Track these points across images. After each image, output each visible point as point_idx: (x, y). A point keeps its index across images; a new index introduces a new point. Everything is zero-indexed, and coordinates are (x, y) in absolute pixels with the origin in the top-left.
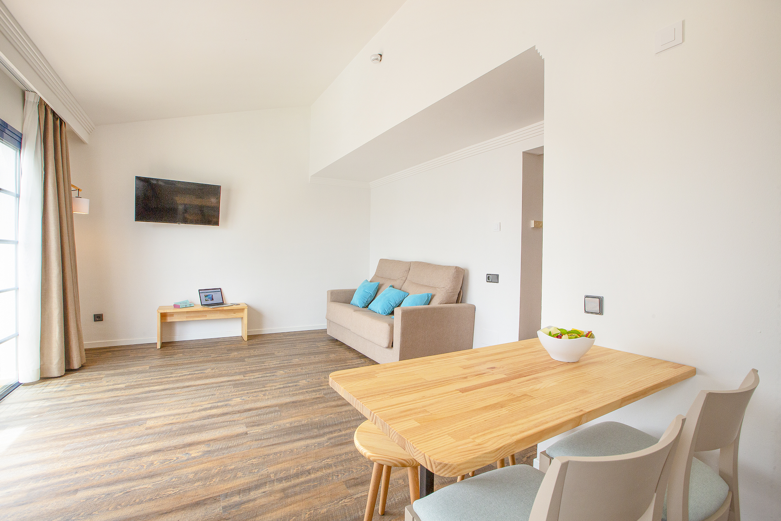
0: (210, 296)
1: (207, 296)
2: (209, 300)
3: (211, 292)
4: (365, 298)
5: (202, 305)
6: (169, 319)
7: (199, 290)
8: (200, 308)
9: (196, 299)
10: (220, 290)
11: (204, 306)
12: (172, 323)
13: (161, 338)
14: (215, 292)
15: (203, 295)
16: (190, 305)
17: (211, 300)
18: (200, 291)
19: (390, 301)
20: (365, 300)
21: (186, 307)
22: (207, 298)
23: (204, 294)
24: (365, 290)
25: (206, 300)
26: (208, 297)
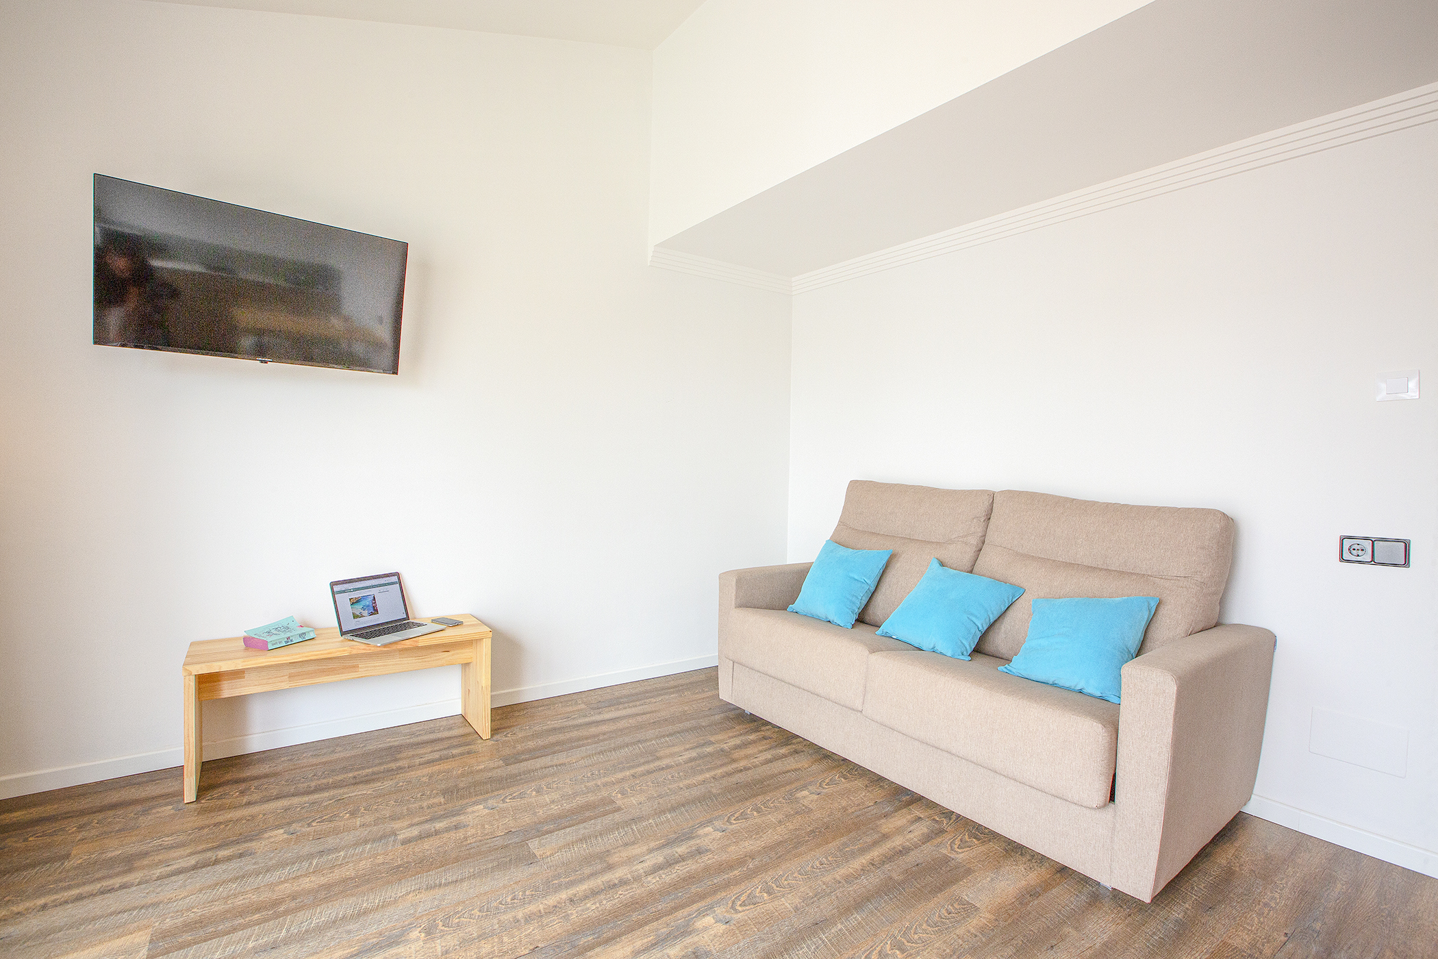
0: (368, 602)
1: (357, 602)
2: (365, 613)
3: (373, 587)
4: (854, 599)
5: (343, 633)
6: (228, 690)
7: (333, 584)
8: (337, 646)
9: (323, 612)
10: (395, 579)
11: (348, 636)
12: (238, 702)
13: (200, 748)
14: (385, 585)
15: (344, 600)
16: (300, 635)
17: (372, 614)
18: (336, 588)
19: (972, 614)
20: (854, 603)
21: (289, 643)
22: (358, 609)
23: (347, 596)
24: (852, 575)
25: (355, 616)
26: (363, 603)
